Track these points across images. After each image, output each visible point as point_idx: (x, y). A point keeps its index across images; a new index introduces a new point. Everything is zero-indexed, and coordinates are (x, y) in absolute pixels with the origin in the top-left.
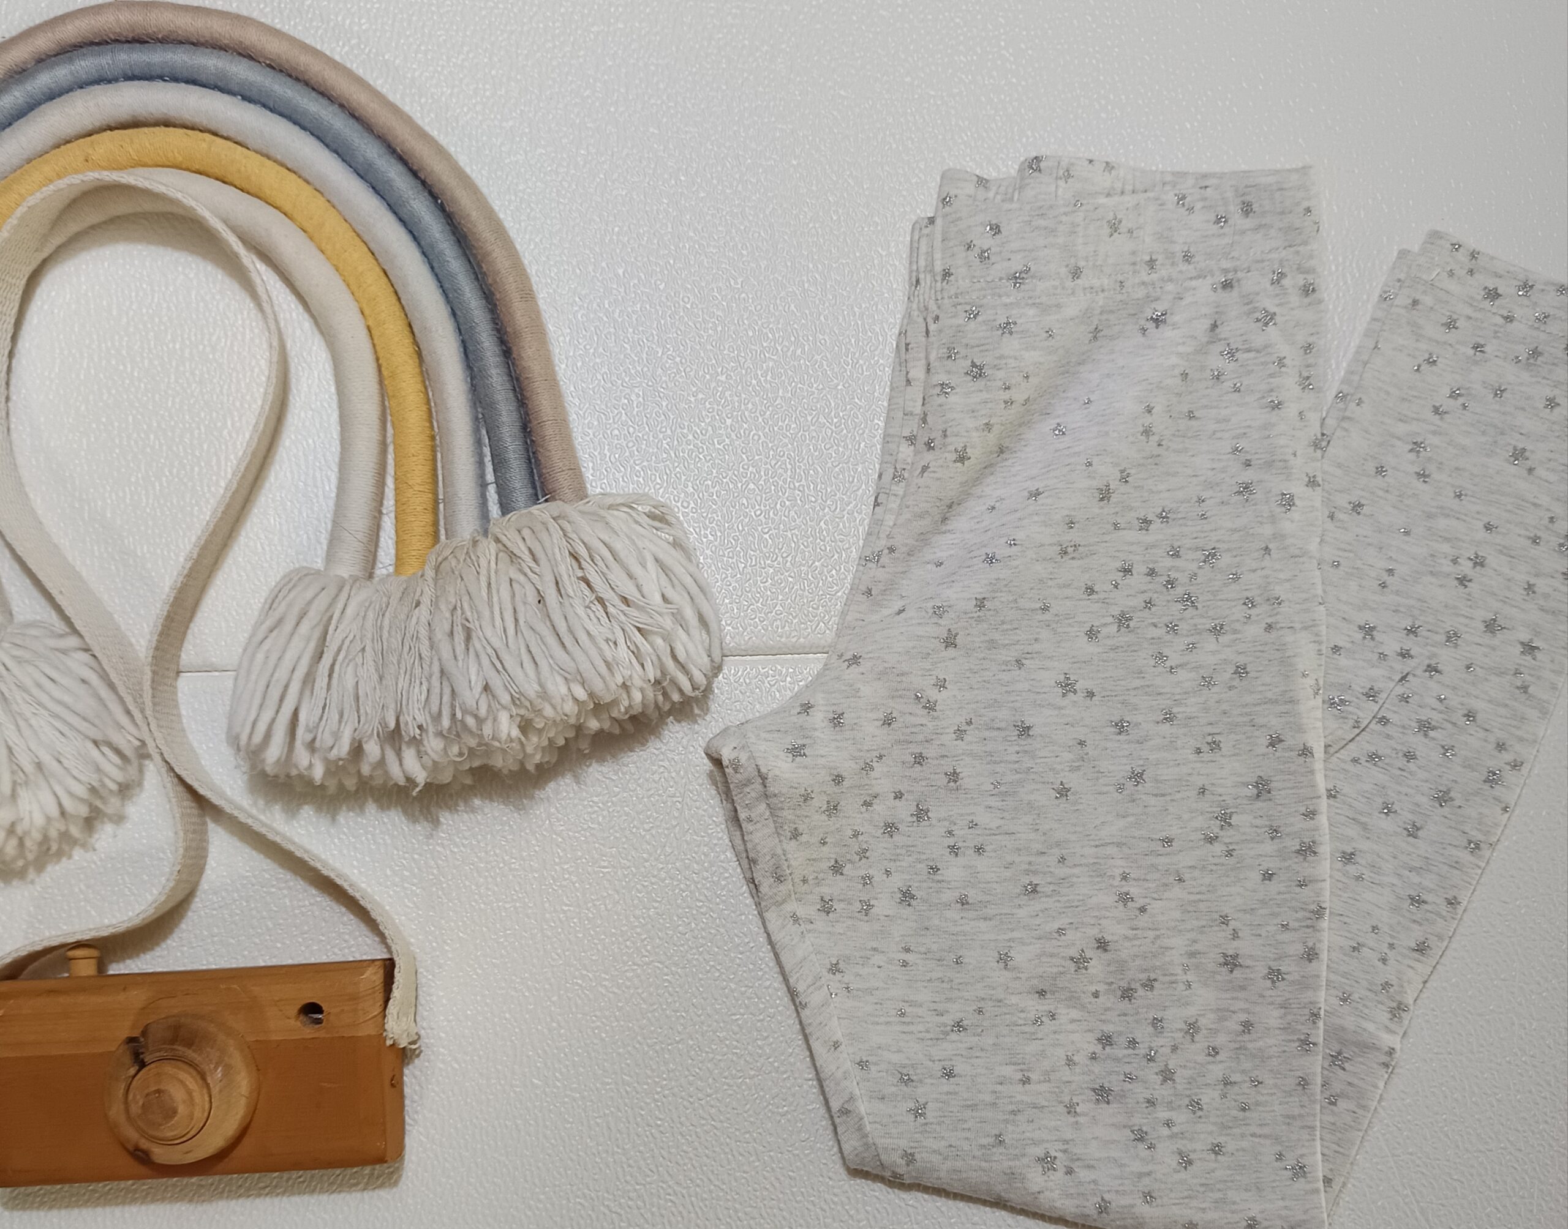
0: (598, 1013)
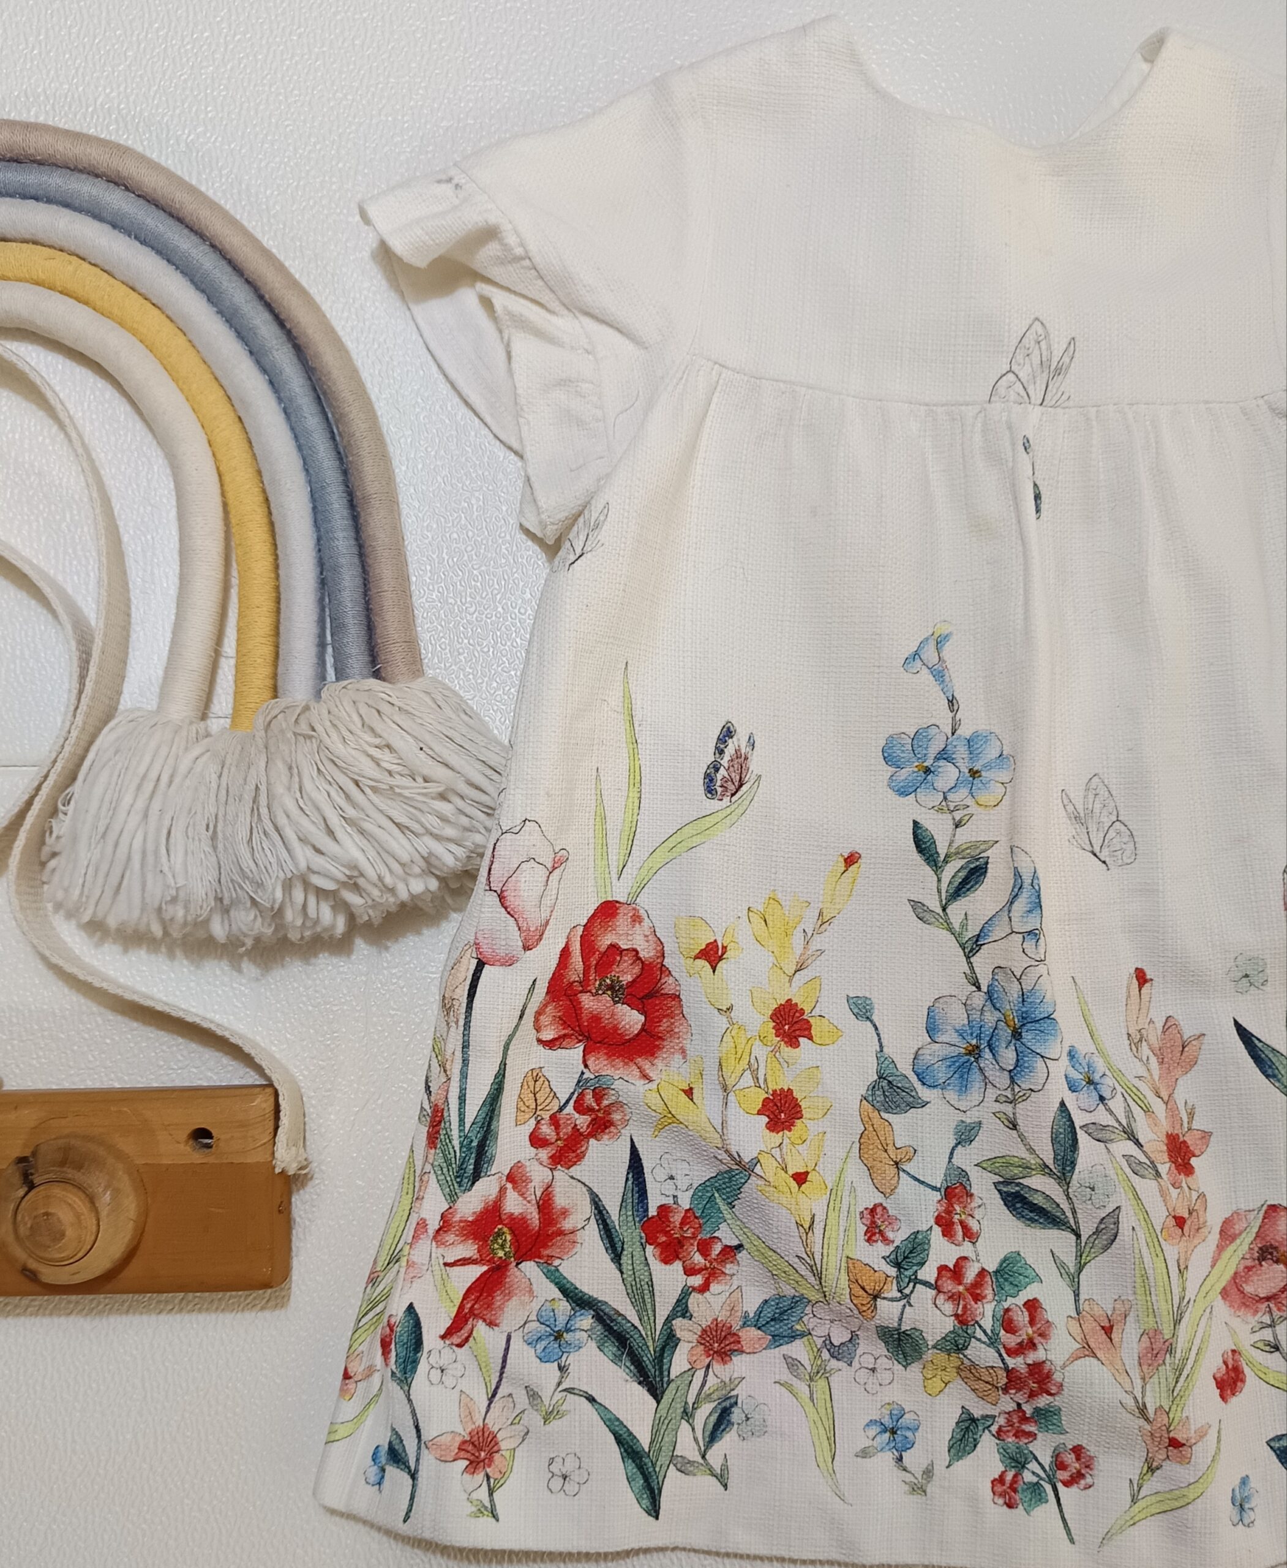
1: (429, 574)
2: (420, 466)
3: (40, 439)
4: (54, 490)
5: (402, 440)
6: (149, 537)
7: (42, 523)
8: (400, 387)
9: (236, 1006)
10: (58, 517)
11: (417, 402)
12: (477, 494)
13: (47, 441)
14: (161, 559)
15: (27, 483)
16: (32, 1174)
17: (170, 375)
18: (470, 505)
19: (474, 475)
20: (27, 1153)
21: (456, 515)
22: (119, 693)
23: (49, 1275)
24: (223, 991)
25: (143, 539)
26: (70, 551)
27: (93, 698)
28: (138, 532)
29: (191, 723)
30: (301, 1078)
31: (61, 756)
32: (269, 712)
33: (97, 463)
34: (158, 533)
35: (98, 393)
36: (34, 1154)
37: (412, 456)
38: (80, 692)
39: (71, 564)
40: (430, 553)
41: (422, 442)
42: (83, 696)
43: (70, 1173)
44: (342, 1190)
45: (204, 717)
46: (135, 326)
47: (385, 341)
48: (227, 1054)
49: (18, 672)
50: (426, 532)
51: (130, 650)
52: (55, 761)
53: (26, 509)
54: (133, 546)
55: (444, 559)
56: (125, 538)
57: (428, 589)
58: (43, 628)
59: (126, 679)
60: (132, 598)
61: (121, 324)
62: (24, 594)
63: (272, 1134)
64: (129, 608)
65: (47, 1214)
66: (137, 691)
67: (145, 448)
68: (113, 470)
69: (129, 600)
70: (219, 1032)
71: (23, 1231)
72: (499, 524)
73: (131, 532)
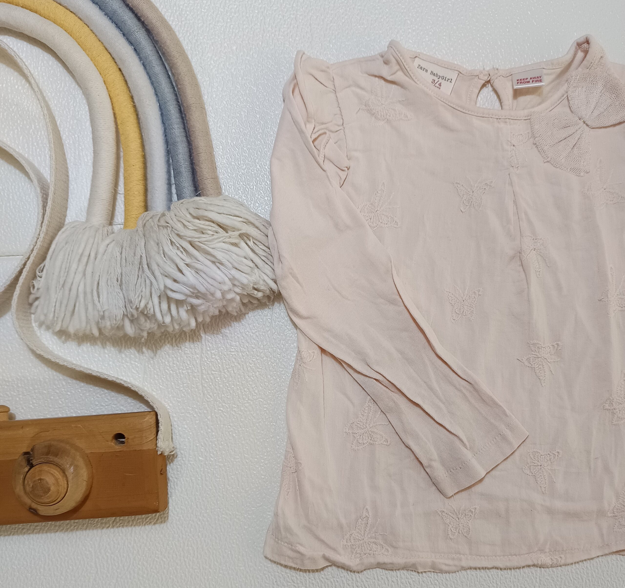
0: (232, 425)
1: (221, 150)
2: (214, 96)
3: (16, 87)
4: (25, 113)
5: (204, 83)
6: (76, 136)
7: (19, 130)
8: (202, 55)
9: (133, 373)
10: (28, 127)
11: (211, 63)
12: (244, 109)
13: (20, 88)
14: (83, 147)
15: (11, 109)
16: (32, 460)
17: (82, 47)
18: (240, 114)
19: (242, 100)
20: (29, 450)
21: (234, 120)
22: (65, 216)
23: (43, 510)
24: (127, 365)
25: (73, 137)
26: (35, 144)
27: (51, 217)
28: (70, 134)
29: (104, 226)
30: (168, 407)
31: (36, 247)
32: (145, 218)
33: (47, 99)
34: (81, 134)
35: (45, 62)
36: (32, 450)
37: (210, 91)
38: (44, 214)
39: (36, 150)
40: (222, 140)
41: (215, 84)
42: (46, 216)
43: (51, 458)
44: (192, 463)
45: (111, 224)
46: (62, 22)
47: (193, 32)
48: (130, 397)
49: (12, 207)
50: (219, 129)
51: (70, 194)
52: (32, 250)
53: (11, 123)
54: (68, 141)
55: (228, 142)
56: (64, 137)
57: (221, 158)
58: (23, 184)
59: (68, 209)
60: (69, 168)
61: (55, 22)
62: (13, 167)
63: (155, 435)
64: (68, 172)
65: (40, 479)
66: (75, 215)
67: (71, 90)
68: (55, 102)
69: (67, 168)
70: (126, 385)
71: (28, 489)
72: (256, 124)
73: (67, 134)
